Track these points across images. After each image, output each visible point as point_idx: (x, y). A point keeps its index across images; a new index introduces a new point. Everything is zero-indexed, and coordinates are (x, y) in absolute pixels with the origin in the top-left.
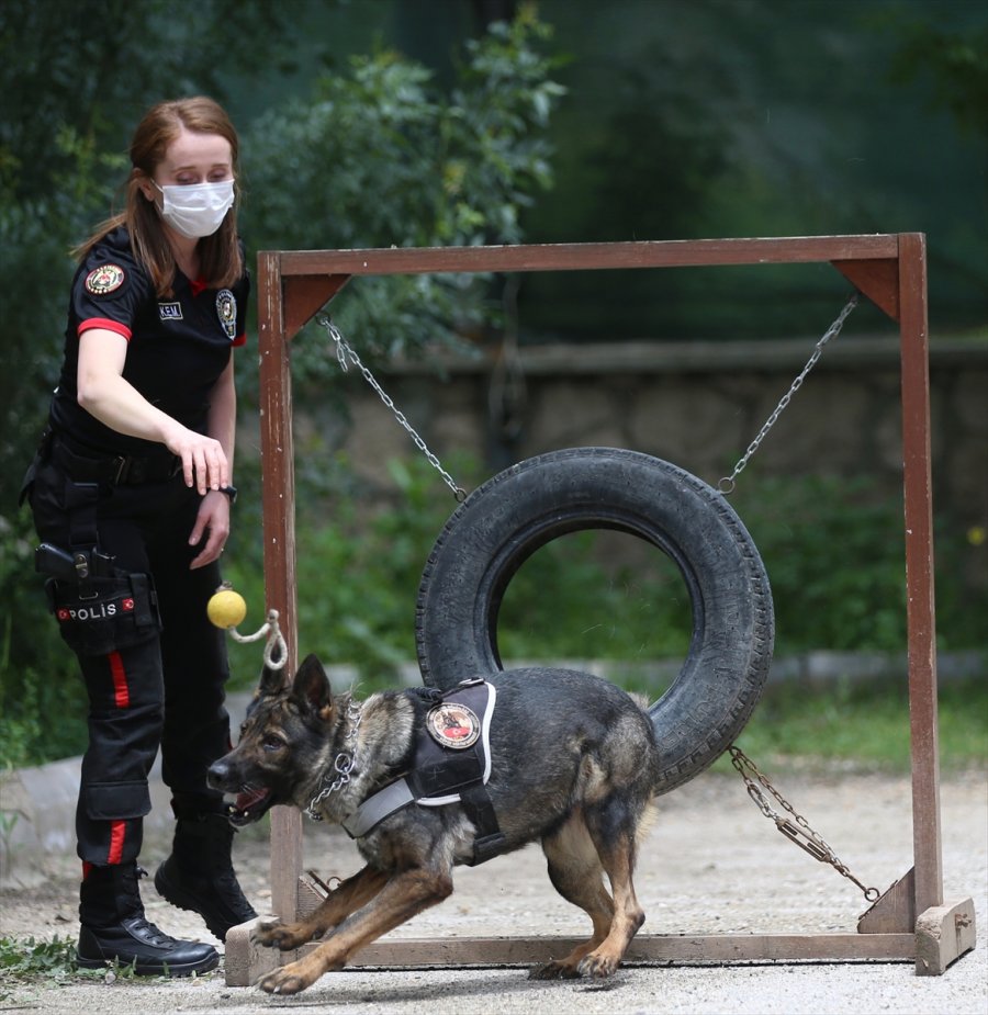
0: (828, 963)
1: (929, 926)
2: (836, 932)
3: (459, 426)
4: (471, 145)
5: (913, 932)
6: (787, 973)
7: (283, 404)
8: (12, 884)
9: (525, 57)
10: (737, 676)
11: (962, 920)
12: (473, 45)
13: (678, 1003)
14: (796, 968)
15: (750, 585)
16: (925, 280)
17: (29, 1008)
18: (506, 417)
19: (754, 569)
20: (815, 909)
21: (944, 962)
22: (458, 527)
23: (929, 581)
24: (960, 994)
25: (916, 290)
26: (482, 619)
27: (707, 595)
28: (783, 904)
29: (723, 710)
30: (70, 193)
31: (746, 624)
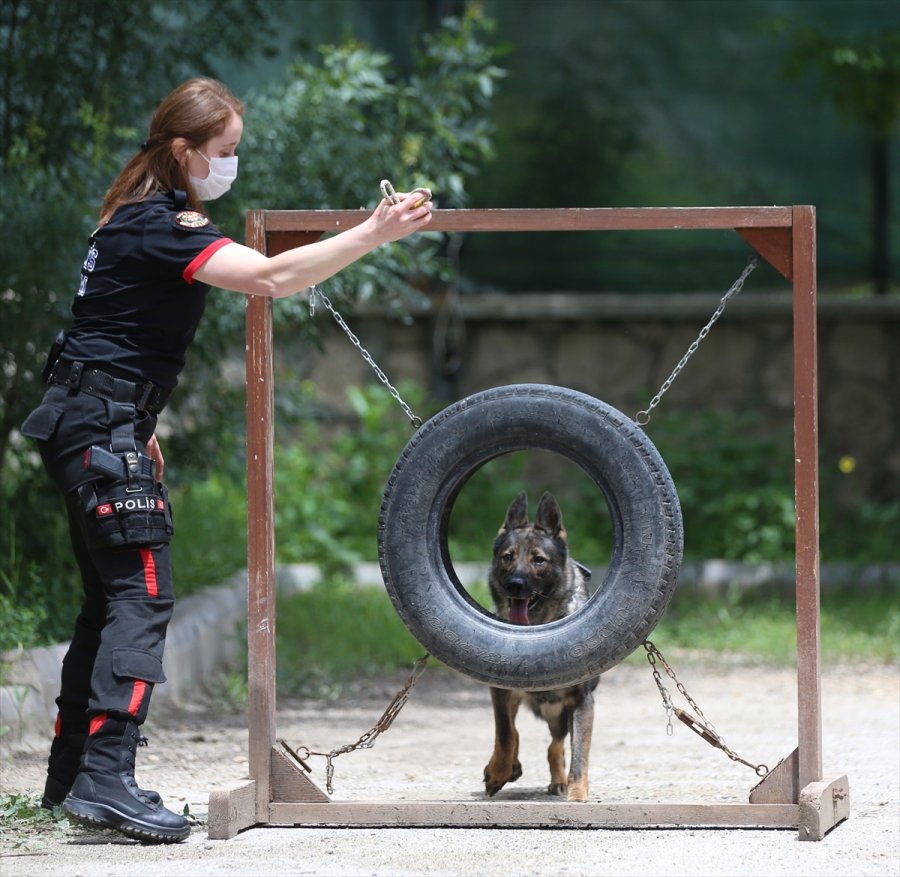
0: (723, 829)
1: (811, 799)
2: (729, 802)
3: (408, 361)
4: (425, 121)
5: (797, 803)
6: (689, 837)
7: (266, 340)
8: (24, 748)
9: (472, 47)
10: (650, 587)
11: (838, 795)
12: (427, 38)
13: (597, 861)
14: (696, 832)
15: (662, 509)
16: (814, 246)
17: (40, 855)
18: (449, 354)
19: (665, 495)
20: (712, 782)
21: (823, 828)
22: (413, 455)
23: (814, 503)
24: (837, 857)
25: (806, 256)
26: (435, 534)
27: (625, 517)
28: (684, 776)
29: (638, 616)
30: (88, 160)
31: (658, 542)
